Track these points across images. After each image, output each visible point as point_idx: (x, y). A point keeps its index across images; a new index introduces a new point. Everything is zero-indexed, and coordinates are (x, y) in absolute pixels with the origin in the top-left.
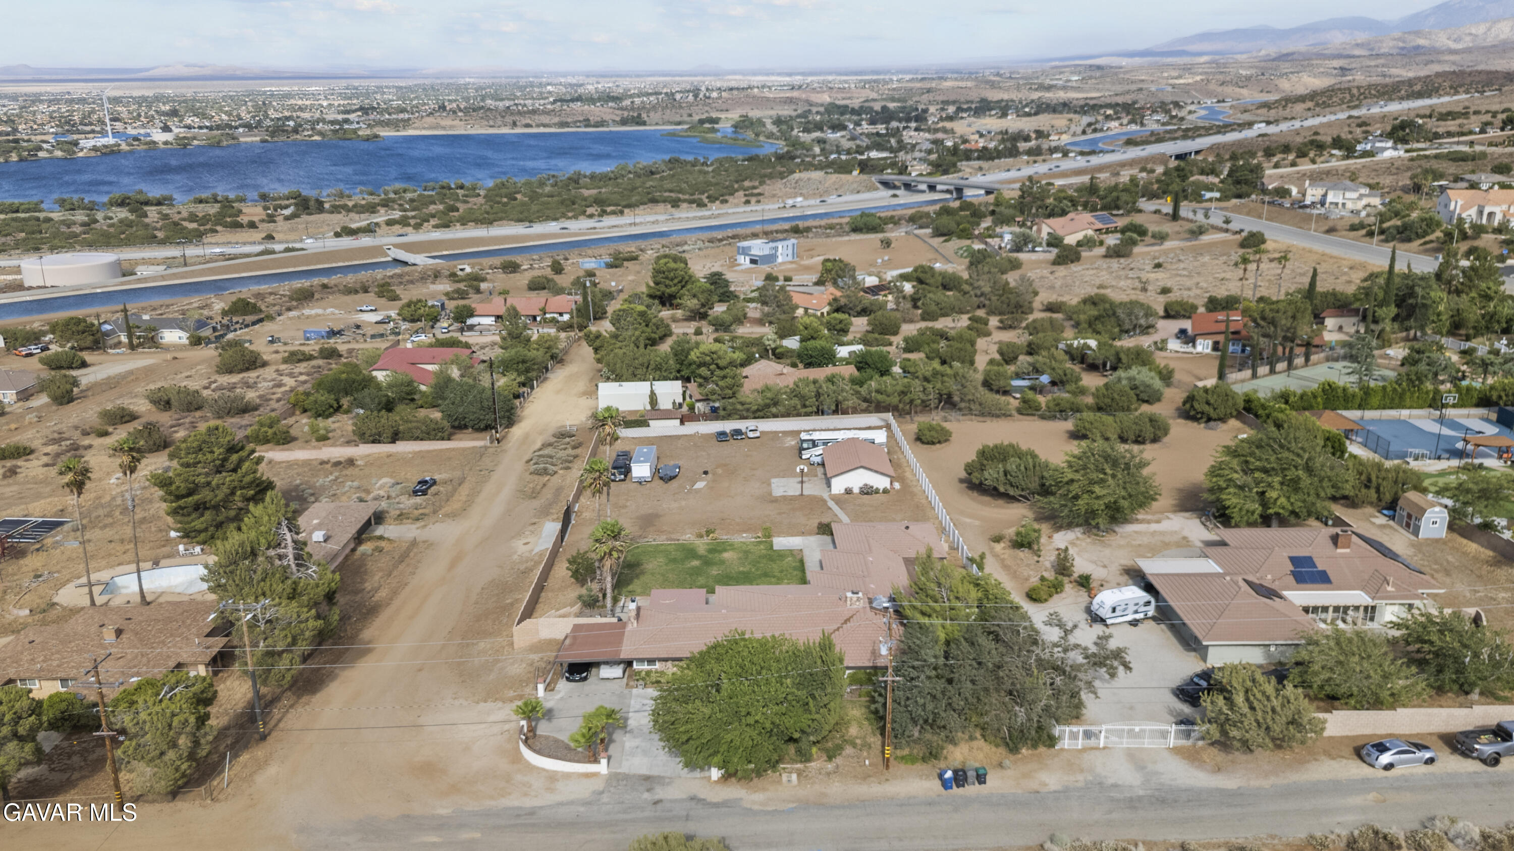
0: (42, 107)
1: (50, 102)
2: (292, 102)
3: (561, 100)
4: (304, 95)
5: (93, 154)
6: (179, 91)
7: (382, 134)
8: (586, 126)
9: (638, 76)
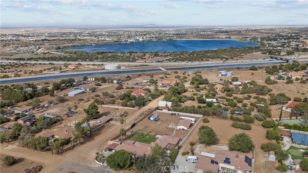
0: (127, 33)
1: (128, 32)
2: (166, 32)
3: (216, 32)
4: (169, 31)
5: (129, 43)
6: (148, 30)
7: (177, 40)
8: (219, 39)
9: (236, 26)
